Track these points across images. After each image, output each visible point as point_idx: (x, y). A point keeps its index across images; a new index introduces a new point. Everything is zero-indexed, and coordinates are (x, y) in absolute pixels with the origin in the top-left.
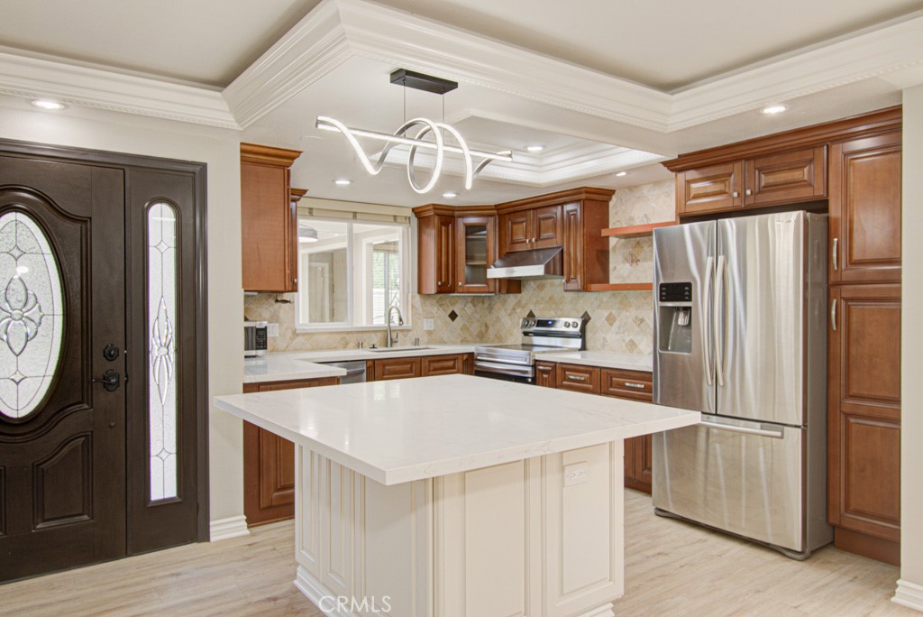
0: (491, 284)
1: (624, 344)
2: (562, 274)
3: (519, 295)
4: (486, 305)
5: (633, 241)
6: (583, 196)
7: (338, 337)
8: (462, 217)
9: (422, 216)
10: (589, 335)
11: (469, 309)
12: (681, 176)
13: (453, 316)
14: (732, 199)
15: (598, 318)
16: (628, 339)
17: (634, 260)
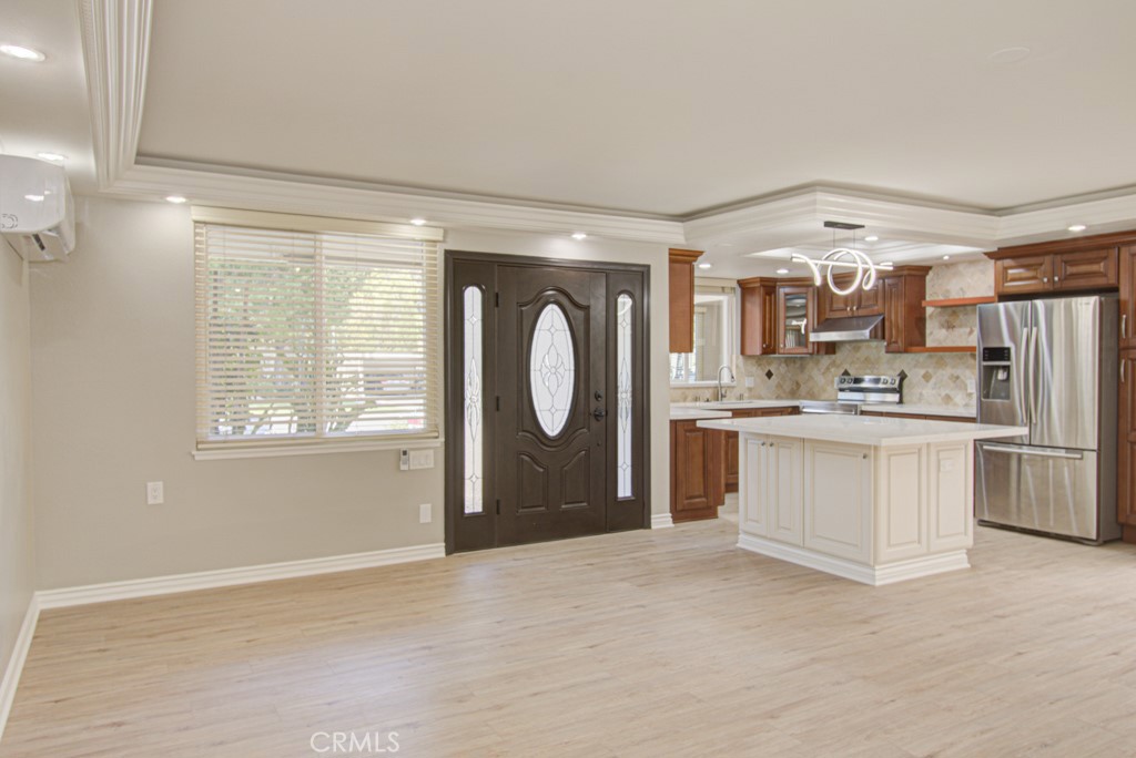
0: (810, 346)
1: (940, 399)
2: (884, 338)
3: (833, 356)
4: (798, 365)
5: (949, 310)
6: (905, 272)
7: (680, 392)
8: (783, 286)
9: (745, 287)
10: (905, 391)
11: (783, 368)
12: (999, 263)
13: (769, 375)
14: (1043, 283)
15: (914, 375)
16: (943, 394)
17: (950, 326)
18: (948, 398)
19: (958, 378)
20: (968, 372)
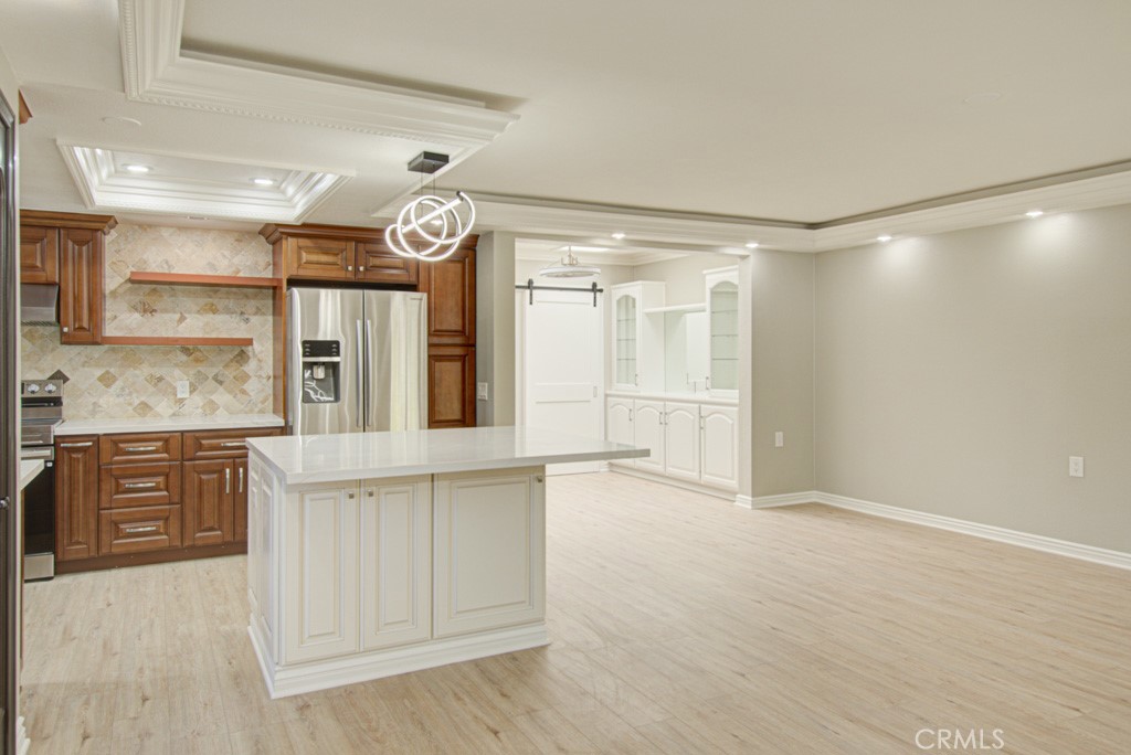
2: (58, 321)
5: (147, 288)
6: (102, 226)
12: (293, 240)
14: (346, 271)
15: (83, 378)
16: (137, 402)
17: (147, 310)
18: (145, 408)
19: (160, 379)
20: (177, 372)
